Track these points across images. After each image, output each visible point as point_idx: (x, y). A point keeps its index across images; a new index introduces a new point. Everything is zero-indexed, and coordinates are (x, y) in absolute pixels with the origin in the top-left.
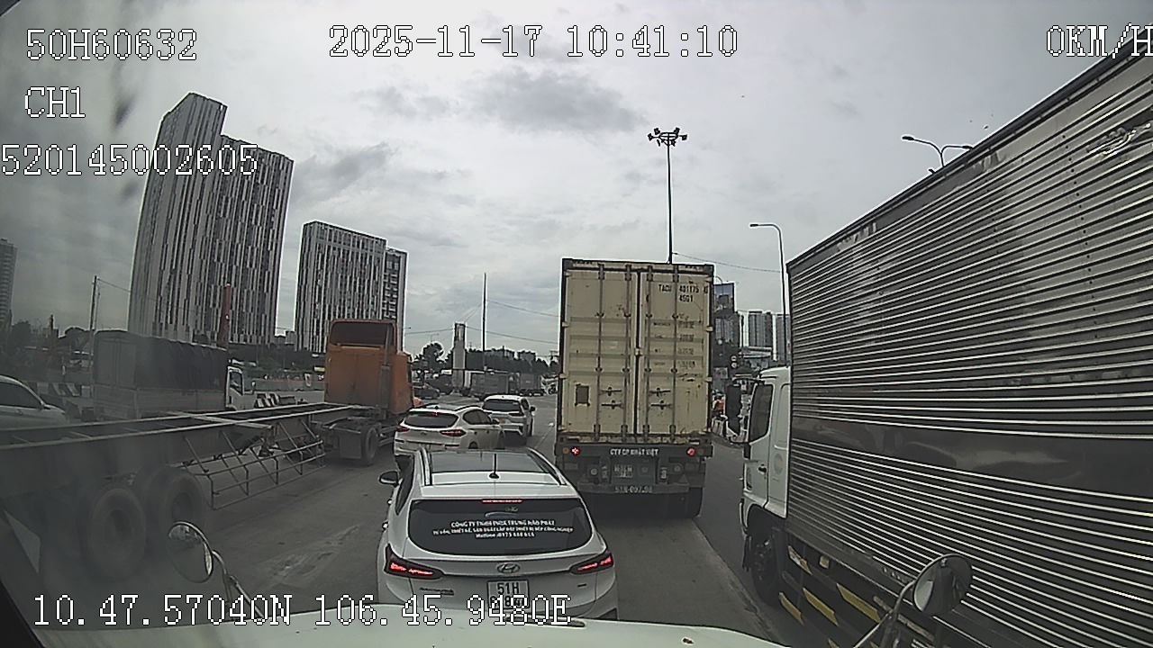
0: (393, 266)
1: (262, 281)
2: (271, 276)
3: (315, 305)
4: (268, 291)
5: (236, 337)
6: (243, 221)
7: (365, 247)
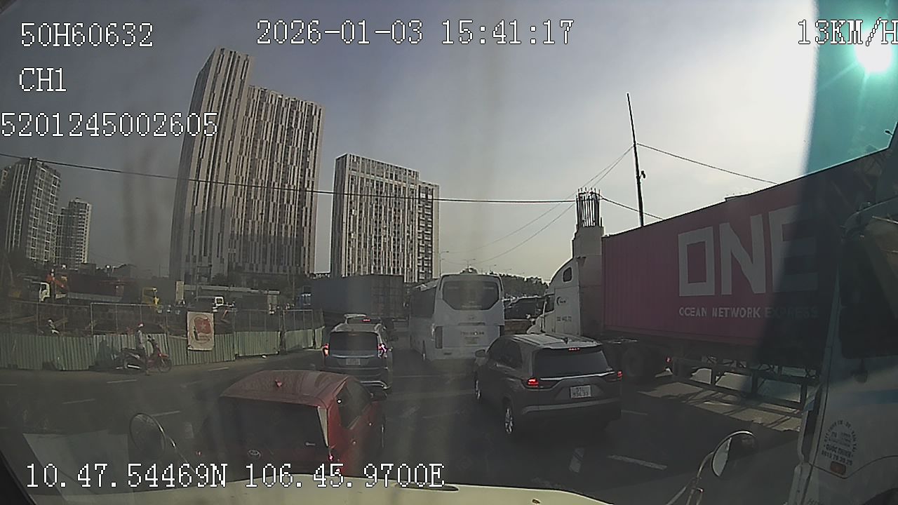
0: (427, 196)
1: (300, 216)
2: (309, 211)
3: (350, 234)
4: (306, 225)
5: (275, 267)
6: (279, 162)
7: (398, 178)
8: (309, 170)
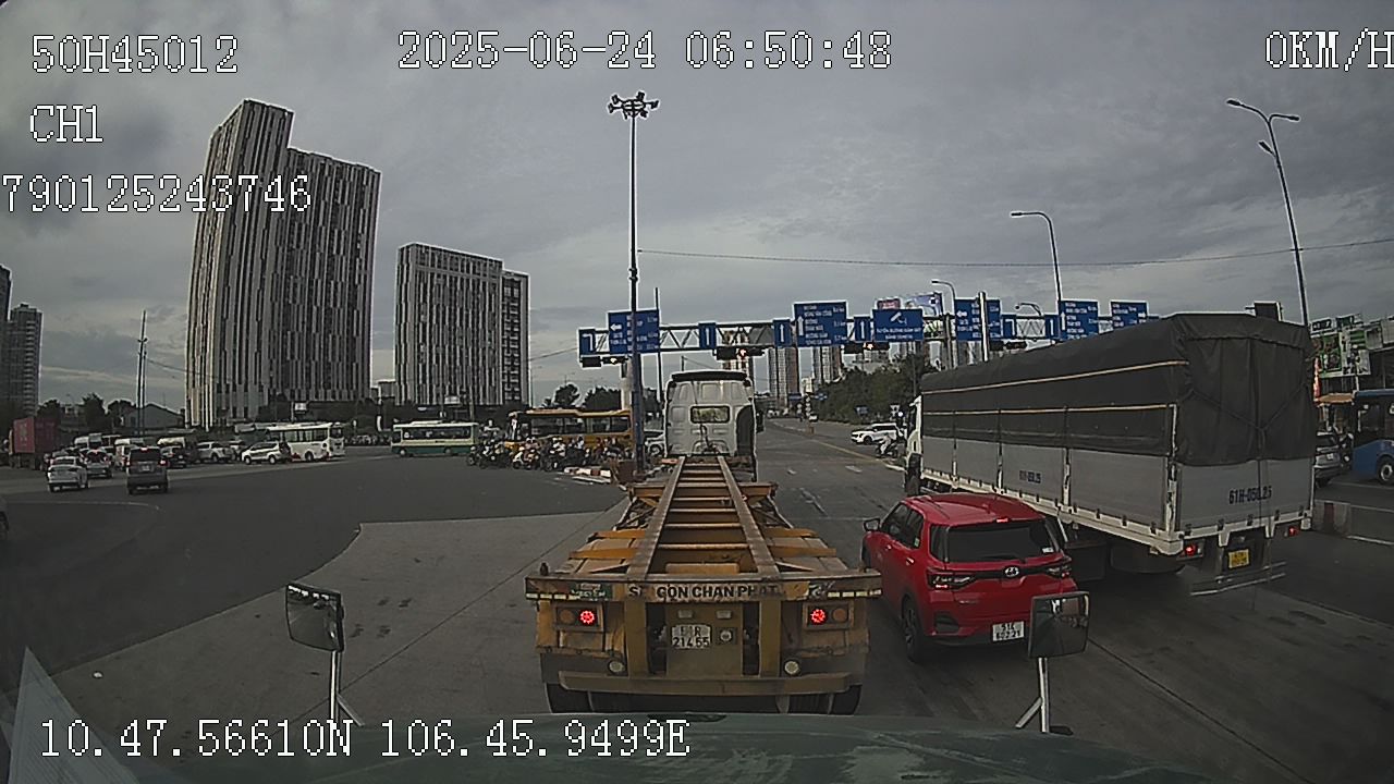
0: (512, 292)
2: (361, 315)
3: (419, 347)
6: (322, 251)
7: (477, 271)
8: (361, 261)
